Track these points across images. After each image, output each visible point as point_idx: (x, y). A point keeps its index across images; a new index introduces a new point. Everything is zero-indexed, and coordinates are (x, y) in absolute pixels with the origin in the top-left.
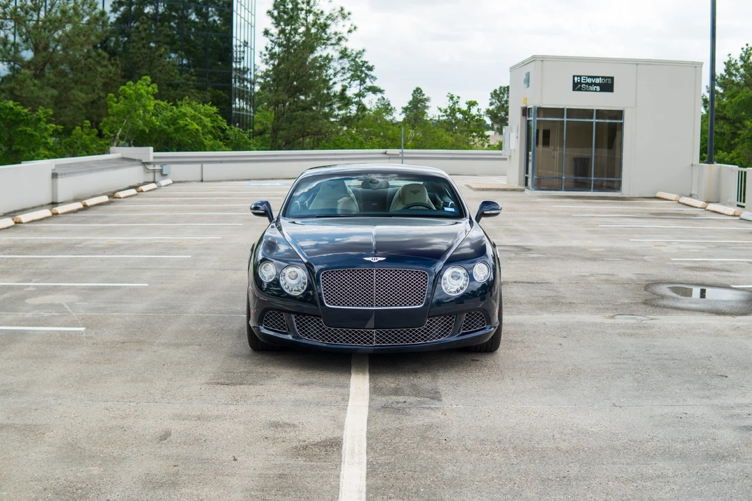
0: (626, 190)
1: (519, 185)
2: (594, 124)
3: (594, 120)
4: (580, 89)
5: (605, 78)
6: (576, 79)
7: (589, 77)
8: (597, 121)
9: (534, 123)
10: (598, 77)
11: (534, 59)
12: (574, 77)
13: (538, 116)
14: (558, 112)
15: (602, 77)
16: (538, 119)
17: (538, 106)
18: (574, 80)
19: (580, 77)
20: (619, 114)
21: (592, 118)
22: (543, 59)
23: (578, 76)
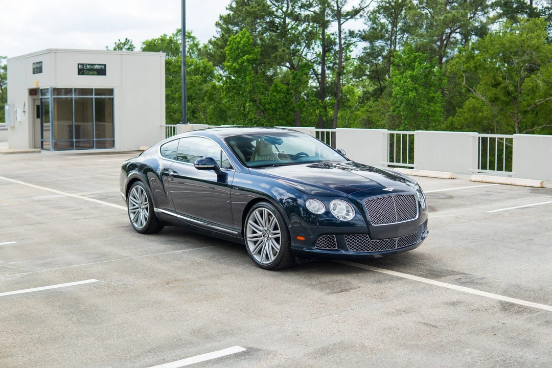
0: (118, 147)
1: (30, 148)
2: (94, 99)
3: (94, 96)
4: (83, 74)
5: (100, 65)
6: (80, 66)
7: (89, 65)
8: (96, 97)
9: (51, 100)
10: (96, 65)
11: (49, 51)
12: (79, 64)
13: (54, 95)
14: (68, 91)
15: (98, 65)
16: (54, 97)
17: (54, 87)
18: (78, 67)
19: (83, 64)
20: (110, 91)
21: (92, 95)
22: (56, 51)
23: (81, 64)
